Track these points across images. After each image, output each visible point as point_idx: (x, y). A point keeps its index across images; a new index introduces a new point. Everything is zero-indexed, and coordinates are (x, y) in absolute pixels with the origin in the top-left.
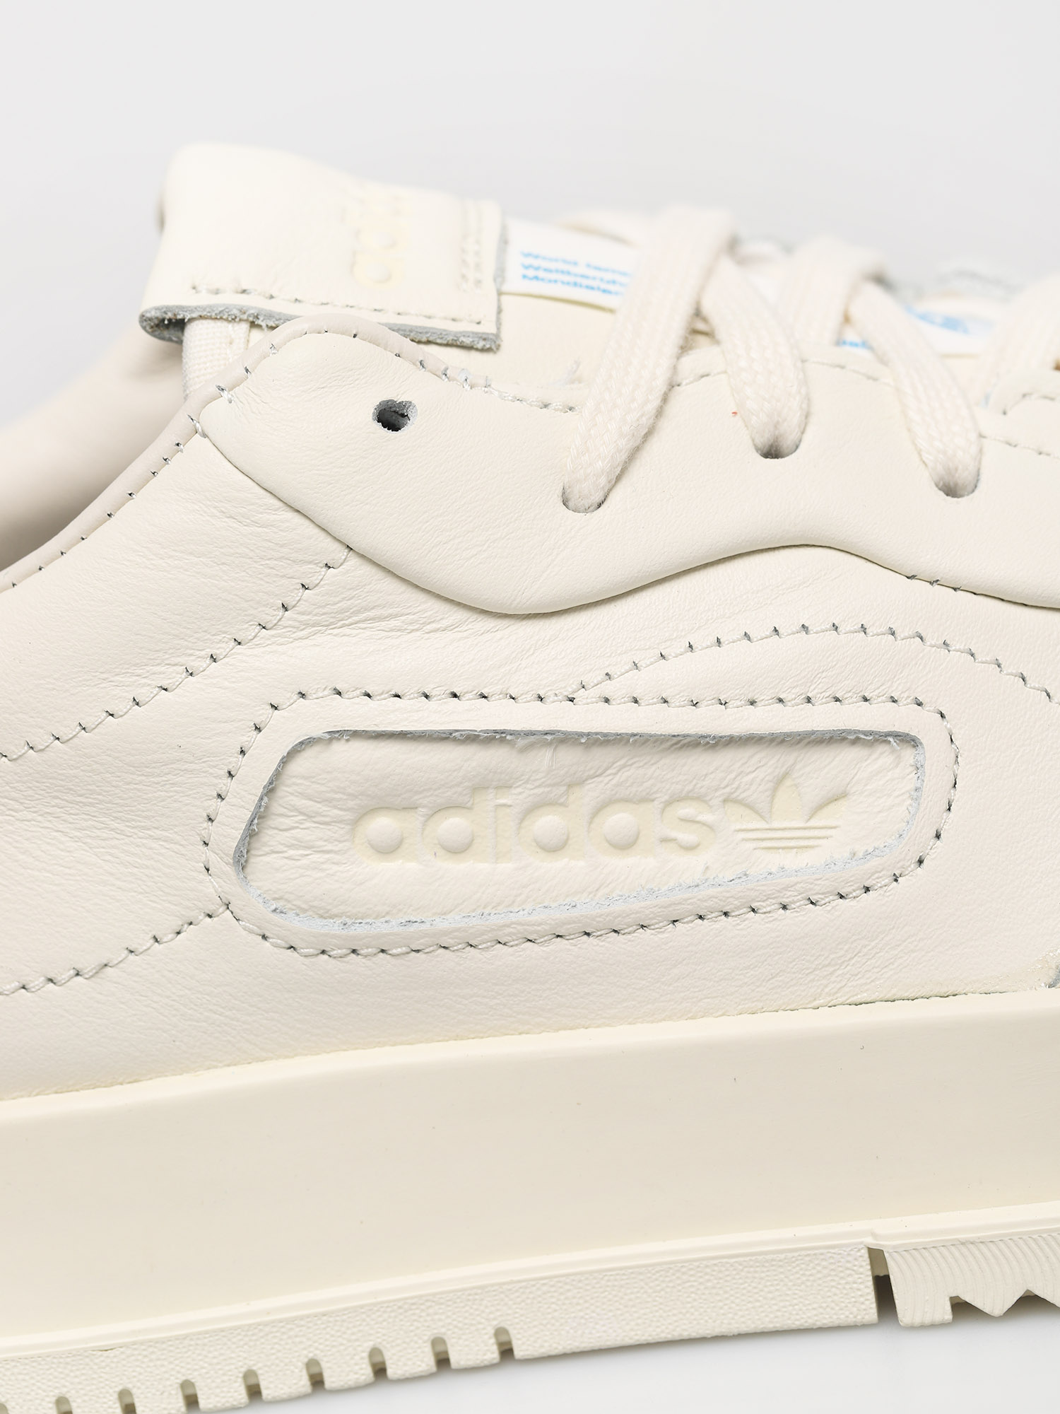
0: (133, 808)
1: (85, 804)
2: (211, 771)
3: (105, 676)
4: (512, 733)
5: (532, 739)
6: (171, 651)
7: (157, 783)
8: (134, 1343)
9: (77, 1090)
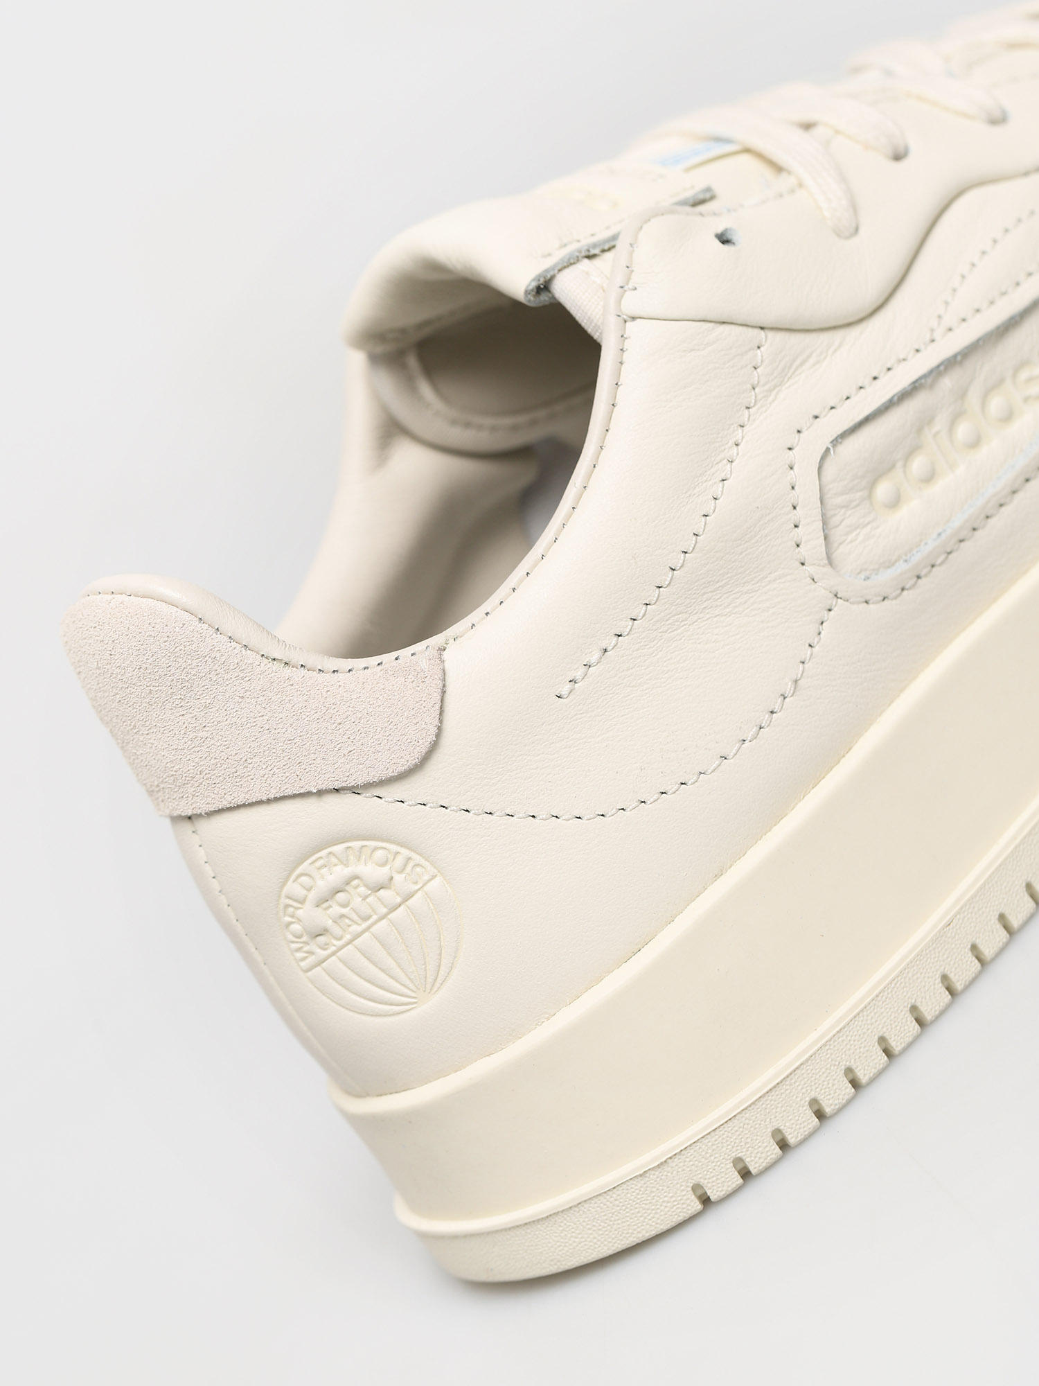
0: (751, 569)
1: (722, 587)
2: (783, 512)
3: (688, 494)
4: (920, 378)
5: (934, 374)
6: (713, 454)
7: (756, 543)
8: (961, 908)
9: (824, 778)
